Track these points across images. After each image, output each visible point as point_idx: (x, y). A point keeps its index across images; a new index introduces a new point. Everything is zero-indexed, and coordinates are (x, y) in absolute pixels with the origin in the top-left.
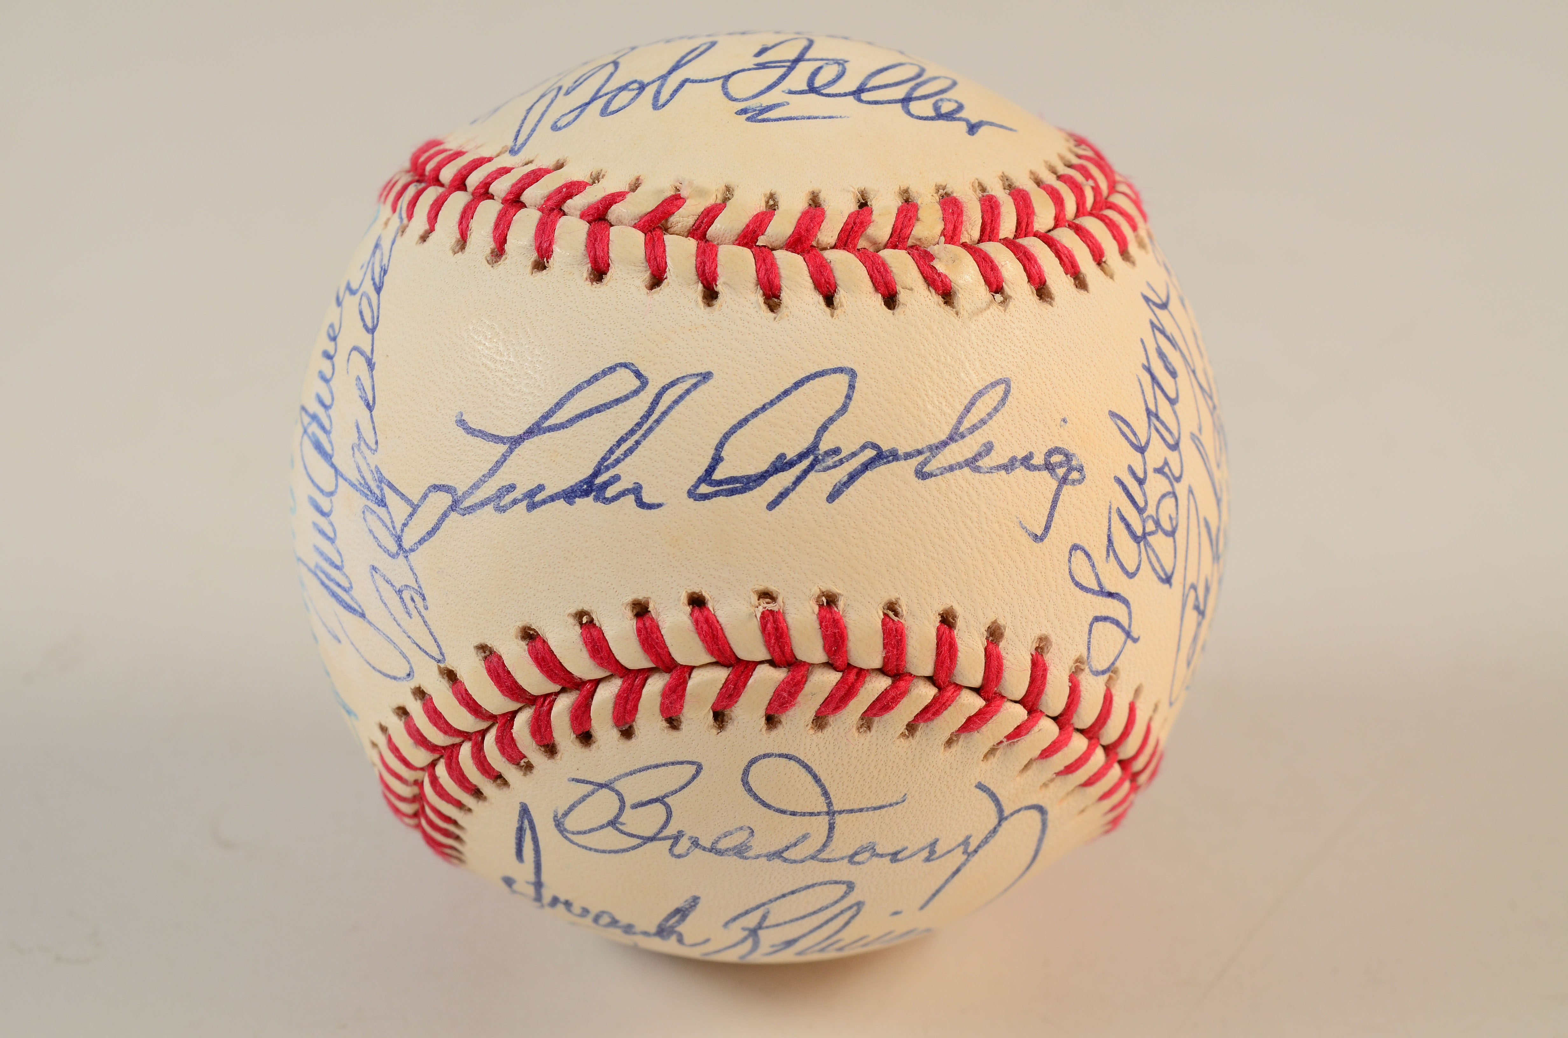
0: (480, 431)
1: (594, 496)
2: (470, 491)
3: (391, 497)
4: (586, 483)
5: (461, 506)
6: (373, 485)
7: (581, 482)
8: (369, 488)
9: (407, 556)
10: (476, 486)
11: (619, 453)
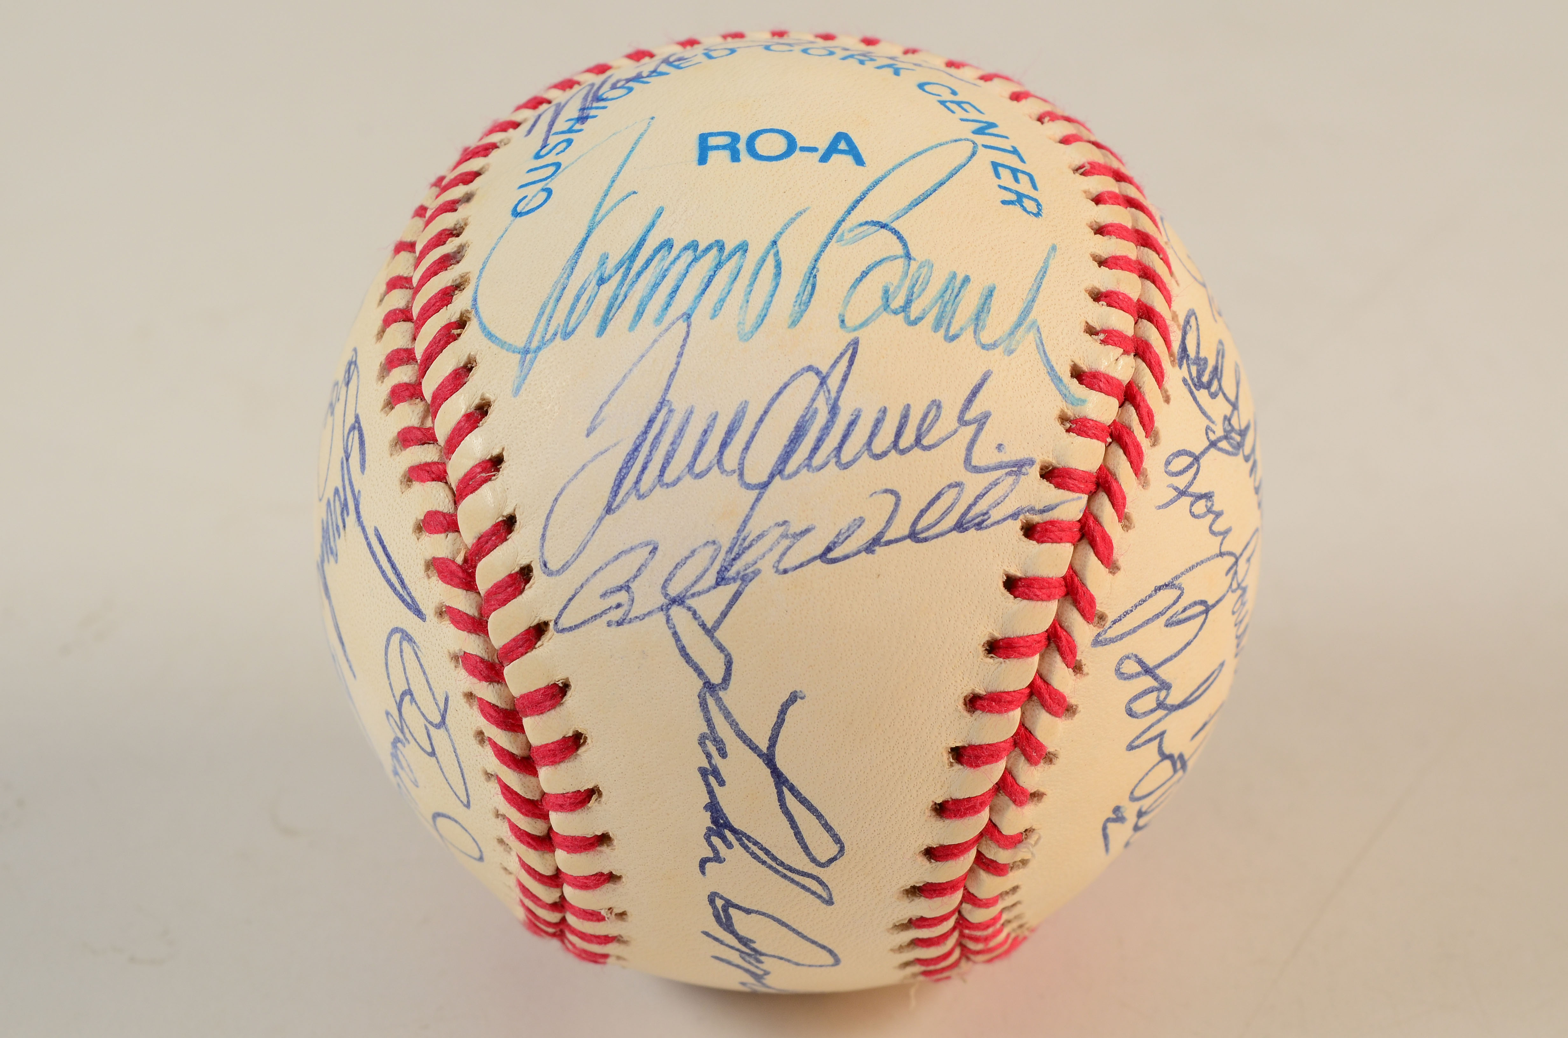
0: (783, 720)
1: (713, 828)
2: (722, 707)
3: (727, 591)
4: (725, 823)
5: (708, 694)
6: (738, 566)
7: (727, 818)
8: (738, 556)
9: (662, 610)
10: (727, 715)
11: (755, 849)
